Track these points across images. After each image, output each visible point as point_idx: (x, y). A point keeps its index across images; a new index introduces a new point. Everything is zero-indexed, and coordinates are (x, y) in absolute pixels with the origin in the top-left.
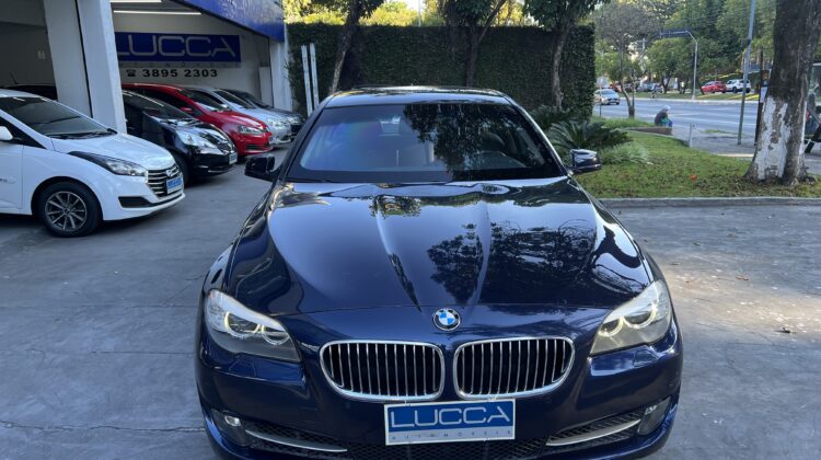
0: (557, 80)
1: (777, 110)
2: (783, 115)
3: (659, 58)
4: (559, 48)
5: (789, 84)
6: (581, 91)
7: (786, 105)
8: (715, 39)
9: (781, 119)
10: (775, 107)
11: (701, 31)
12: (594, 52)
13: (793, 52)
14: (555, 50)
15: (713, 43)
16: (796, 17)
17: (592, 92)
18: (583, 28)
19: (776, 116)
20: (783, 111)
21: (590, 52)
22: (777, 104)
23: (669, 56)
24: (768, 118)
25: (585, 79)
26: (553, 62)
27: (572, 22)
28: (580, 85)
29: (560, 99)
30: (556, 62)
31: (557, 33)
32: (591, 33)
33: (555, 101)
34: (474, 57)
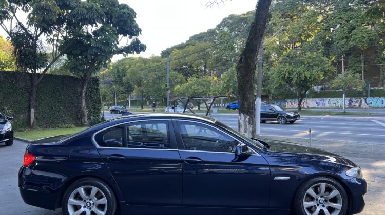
0: (84, 104)
1: (245, 119)
2: (248, 121)
4: (85, 87)
5: (248, 108)
6: (94, 109)
7: (248, 117)
9: (247, 122)
10: (244, 118)
12: (99, 90)
13: (249, 96)
15: (122, 88)
16: (248, 81)
17: (100, 109)
19: (245, 122)
20: (247, 119)
21: (97, 90)
22: (245, 116)
24: (242, 122)
25: (96, 103)
26: (81, 93)
27: (91, 74)
28: (94, 106)
29: (86, 113)
30: (83, 94)
31: (84, 80)
32: (98, 81)
33: (84, 114)
34: (35, 90)
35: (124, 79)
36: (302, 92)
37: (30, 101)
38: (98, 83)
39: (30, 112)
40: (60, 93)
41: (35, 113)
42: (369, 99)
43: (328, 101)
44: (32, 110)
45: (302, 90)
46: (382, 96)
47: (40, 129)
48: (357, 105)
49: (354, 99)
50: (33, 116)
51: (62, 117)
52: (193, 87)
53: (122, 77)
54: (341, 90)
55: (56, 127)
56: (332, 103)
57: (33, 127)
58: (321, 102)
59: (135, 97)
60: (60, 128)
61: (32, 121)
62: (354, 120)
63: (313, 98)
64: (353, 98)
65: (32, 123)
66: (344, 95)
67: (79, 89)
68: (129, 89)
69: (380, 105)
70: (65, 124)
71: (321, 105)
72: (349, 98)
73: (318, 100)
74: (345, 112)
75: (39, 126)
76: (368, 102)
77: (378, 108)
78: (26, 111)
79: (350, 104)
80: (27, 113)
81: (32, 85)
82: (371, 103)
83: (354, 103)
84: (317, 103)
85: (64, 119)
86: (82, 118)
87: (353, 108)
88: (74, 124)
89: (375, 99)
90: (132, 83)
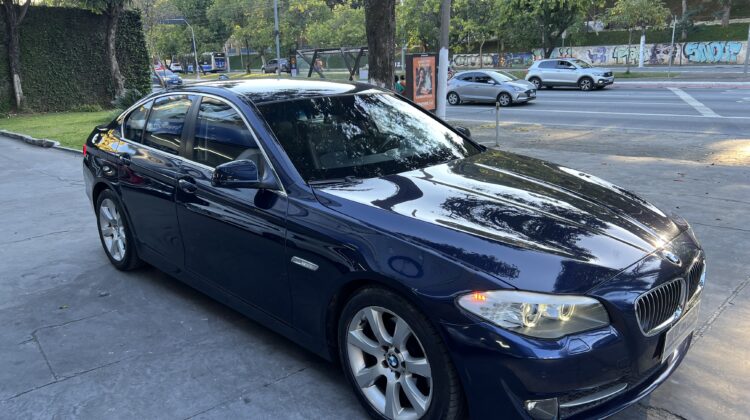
0: (115, 64)
3: (159, 42)
4: (113, 32)
6: (138, 74)
8: (206, 26)
11: (193, 19)
13: (383, 45)
14: (108, 34)
15: (206, 30)
18: (129, 13)
21: (140, 36)
22: (378, 84)
23: (167, 40)
25: (140, 62)
26: (107, 45)
27: (121, 6)
28: (137, 68)
29: (121, 82)
30: (112, 46)
31: (108, 16)
32: (138, 18)
33: (117, 85)
34: (16, 38)
35: (209, 11)
36: (553, 34)
37: (8, 60)
38: (140, 24)
39: (12, 81)
40: (65, 45)
41: (23, 84)
42: (690, 47)
43: (612, 51)
44: (16, 78)
45: (552, 29)
46: (716, 40)
47: (35, 114)
48: (667, 58)
49: (662, 47)
50: (18, 90)
51: (75, 90)
52: (343, 26)
53: (204, 7)
54: (638, 28)
55: (67, 109)
56: (620, 55)
57: (21, 110)
58: (599, 55)
59: (237, 50)
60: (74, 111)
61: (19, 99)
62: (639, 89)
63: (584, 45)
64: (661, 45)
65: (19, 102)
66: (643, 39)
67: (103, 36)
68: (222, 34)
69: (710, 57)
70: (83, 104)
71: (599, 61)
72: (652, 45)
73: (592, 49)
74: (628, 73)
75: (33, 108)
76: (688, 53)
77: (705, 63)
78: (4, 79)
79: (654, 56)
80: (8, 84)
81: (9, 29)
82: (694, 54)
83: (661, 54)
84: (591, 56)
85: (80, 96)
86: (114, 93)
87: (658, 64)
88: (100, 104)
89: (702, 46)
90: (224, 20)
